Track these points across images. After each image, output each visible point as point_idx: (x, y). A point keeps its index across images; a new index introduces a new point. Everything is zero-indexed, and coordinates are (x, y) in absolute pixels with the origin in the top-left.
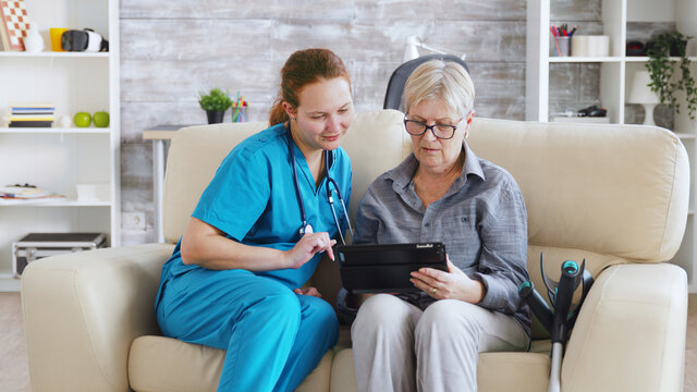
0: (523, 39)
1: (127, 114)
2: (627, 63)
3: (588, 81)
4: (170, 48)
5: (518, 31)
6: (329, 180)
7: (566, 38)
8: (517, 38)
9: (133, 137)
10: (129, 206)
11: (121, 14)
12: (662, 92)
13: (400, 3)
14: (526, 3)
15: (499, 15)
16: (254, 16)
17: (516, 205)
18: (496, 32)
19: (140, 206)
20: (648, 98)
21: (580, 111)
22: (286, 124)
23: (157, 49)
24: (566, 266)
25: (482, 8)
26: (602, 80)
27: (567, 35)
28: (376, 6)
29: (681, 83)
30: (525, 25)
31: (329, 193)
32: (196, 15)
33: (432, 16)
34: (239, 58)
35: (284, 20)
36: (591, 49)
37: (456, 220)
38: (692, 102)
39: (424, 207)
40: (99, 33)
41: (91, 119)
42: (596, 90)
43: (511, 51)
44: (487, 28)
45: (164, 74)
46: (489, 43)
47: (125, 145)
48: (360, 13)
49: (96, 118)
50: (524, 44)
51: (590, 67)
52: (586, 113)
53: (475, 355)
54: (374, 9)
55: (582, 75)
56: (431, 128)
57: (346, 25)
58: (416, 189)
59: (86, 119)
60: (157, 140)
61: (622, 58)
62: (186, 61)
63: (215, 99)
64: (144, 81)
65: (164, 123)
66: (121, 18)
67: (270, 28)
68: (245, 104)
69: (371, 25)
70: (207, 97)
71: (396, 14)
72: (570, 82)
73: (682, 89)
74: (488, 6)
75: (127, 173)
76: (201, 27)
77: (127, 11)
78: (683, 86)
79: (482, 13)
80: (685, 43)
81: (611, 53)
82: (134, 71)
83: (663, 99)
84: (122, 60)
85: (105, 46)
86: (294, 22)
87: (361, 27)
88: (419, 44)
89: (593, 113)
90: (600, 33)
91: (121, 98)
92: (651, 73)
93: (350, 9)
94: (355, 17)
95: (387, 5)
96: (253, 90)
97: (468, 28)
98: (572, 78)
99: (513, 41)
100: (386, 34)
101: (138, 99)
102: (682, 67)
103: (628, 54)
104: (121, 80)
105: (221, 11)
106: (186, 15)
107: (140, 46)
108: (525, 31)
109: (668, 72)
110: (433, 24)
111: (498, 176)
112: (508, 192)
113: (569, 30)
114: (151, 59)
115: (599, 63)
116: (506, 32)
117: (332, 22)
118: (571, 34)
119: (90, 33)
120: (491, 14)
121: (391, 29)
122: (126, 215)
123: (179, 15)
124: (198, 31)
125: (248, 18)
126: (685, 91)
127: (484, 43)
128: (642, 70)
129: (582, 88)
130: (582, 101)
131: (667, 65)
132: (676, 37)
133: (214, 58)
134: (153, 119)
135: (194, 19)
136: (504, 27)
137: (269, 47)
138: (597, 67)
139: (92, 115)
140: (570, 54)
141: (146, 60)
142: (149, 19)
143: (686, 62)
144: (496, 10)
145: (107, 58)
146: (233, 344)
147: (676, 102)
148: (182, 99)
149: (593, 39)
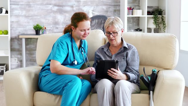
0: (119, 11)
1: (12, 31)
2: (147, 17)
3: (136, 22)
4: (24, 13)
5: (118, 8)
6: (82, 48)
7: (131, 10)
8: (118, 10)
9: (14, 37)
10: (13, 56)
11: (10, 3)
12: (156, 25)
13: (86, 1)
14: (120, 1)
15: (113, 4)
16: (47, 4)
17: (136, 55)
18: (112, 9)
19: (16, 56)
20: (153, 26)
21: (135, 30)
22: (70, 33)
23: (21, 13)
24: (153, 71)
25: (109, 2)
26: (140, 21)
27: (131, 9)
28: (80, 2)
29: (161, 22)
30: (120, 7)
31: (82, 51)
32: (31, 4)
33: (95, 4)
34: (43, 16)
35: (55, 5)
36: (138, 13)
37: (121, 59)
38: (164, 27)
39: (112, 55)
40: (5, 9)
41: (3, 32)
42: (138, 24)
43: (116, 14)
44: (110, 8)
45: (22, 20)
46: (110, 12)
47: (12, 39)
48: (76, 4)
49: (4, 32)
50: (120, 12)
51: (137, 18)
52: (137, 30)
53: (131, 94)
54: (80, 3)
55: (135, 20)
56: (111, 34)
57: (72, 7)
58: (110, 51)
59: (1, 32)
60: (23, 38)
61: (146, 15)
62: (28, 16)
63: (38, 27)
64: (17, 22)
65: (22, 33)
66: (10, 5)
67: (51, 8)
68: (45, 28)
69: (79, 7)
70: (35, 26)
71: (86, 4)
72: (132, 22)
73: (161, 24)
74: (110, 2)
75: (12, 47)
76: (33, 7)
77: (12, 3)
78: (162, 23)
79: (109, 4)
80: (162, 12)
81: (143, 14)
82: (14, 19)
83: (157, 26)
84: (11, 16)
85: (7, 12)
86: (58, 6)
87: (77, 7)
88: (92, 12)
89: (138, 30)
90: (139, 9)
91: (11, 26)
92: (154, 20)
93: (73, 2)
94: (74, 5)
95: (83, 1)
96: (48, 24)
97: (105, 7)
98: (132, 21)
99: (117, 11)
100: (83, 9)
101: (16, 27)
102: (161, 18)
103: (148, 15)
104: (11, 21)
105: (38, 3)
106: (29, 4)
107: (16, 12)
108: (120, 8)
109: (158, 19)
110: (95, 6)
111: (132, 47)
112: (134, 51)
113: (132, 8)
114: (19, 16)
115: (139, 17)
116: (115, 9)
117: (68, 6)
118: (133, 9)
119: (3, 9)
120: (111, 4)
121: (84, 8)
122: (12, 59)
123: (26, 4)
124: (32, 8)
125: (45, 5)
126: (162, 24)
127: (109, 11)
128: (151, 19)
129: (135, 24)
130: (135, 27)
131: (158, 17)
132: (160, 10)
133: (36, 16)
134: (20, 32)
135: (31, 5)
136: (114, 7)
137: (51, 12)
138: (138, 18)
139: (3, 31)
140: (132, 15)
141: (17, 16)
142: (18, 5)
143: (162, 17)
144: (112, 3)
145: (8, 16)
146: (64, 93)
147: (160, 27)
148: (28, 27)
149: (138, 10)
